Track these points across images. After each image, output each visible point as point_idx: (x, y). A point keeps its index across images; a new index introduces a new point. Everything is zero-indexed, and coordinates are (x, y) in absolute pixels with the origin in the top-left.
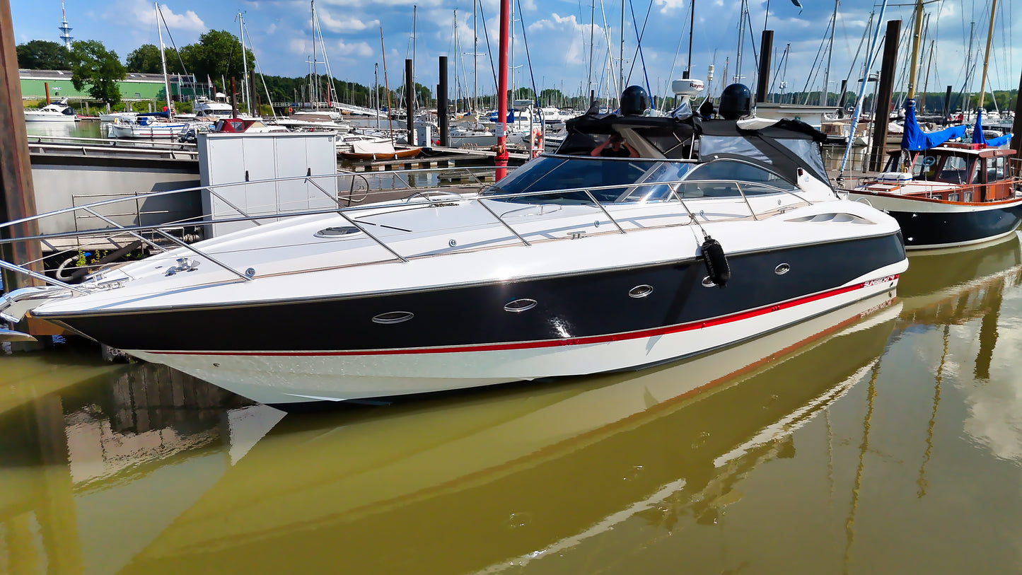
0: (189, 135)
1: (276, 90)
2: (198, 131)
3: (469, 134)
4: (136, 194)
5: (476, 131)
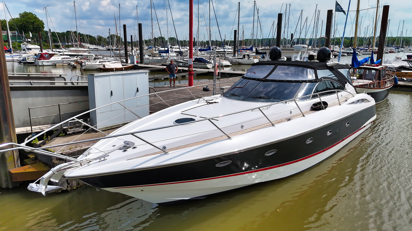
0: (23, 60)
2: (28, 58)
3: (151, 58)
4: (59, 105)
5: (153, 57)
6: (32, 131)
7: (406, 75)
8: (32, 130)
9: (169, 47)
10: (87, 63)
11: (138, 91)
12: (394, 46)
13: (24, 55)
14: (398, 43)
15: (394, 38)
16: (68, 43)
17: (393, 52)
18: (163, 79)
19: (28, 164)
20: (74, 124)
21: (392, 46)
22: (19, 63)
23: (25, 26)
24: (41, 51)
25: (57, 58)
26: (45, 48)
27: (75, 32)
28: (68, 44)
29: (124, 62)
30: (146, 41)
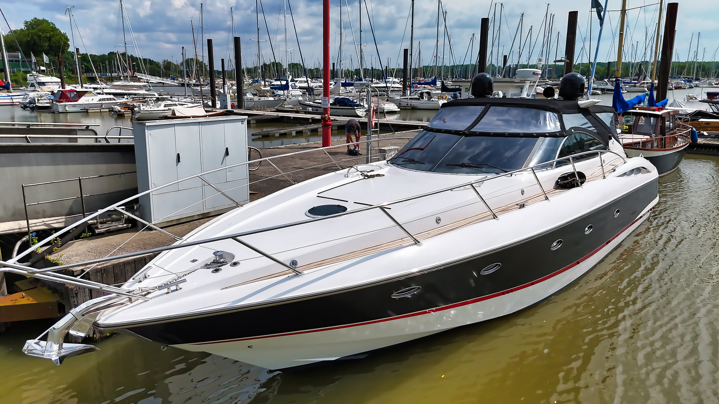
0: (30, 103)
1: (85, 64)
2: (38, 100)
3: (256, 98)
4: (80, 180)
5: (261, 96)
6: (29, 229)
7: (707, 126)
8: (28, 227)
9: (289, 80)
10: (142, 108)
11: (227, 153)
12: (683, 78)
13: (32, 95)
14: (689, 73)
15: (682, 65)
16: (111, 72)
17: (680, 88)
18: (277, 135)
19: (22, 291)
20: (109, 216)
21: (680, 77)
22: (22, 108)
23: (35, 44)
24: (63, 87)
25: (90, 98)
26: (70, 81)
27: (124, 55)
28: (111, 75)
29: (209, 106)
30: (249, 71)
